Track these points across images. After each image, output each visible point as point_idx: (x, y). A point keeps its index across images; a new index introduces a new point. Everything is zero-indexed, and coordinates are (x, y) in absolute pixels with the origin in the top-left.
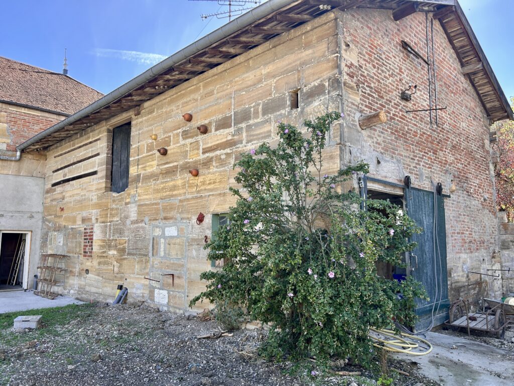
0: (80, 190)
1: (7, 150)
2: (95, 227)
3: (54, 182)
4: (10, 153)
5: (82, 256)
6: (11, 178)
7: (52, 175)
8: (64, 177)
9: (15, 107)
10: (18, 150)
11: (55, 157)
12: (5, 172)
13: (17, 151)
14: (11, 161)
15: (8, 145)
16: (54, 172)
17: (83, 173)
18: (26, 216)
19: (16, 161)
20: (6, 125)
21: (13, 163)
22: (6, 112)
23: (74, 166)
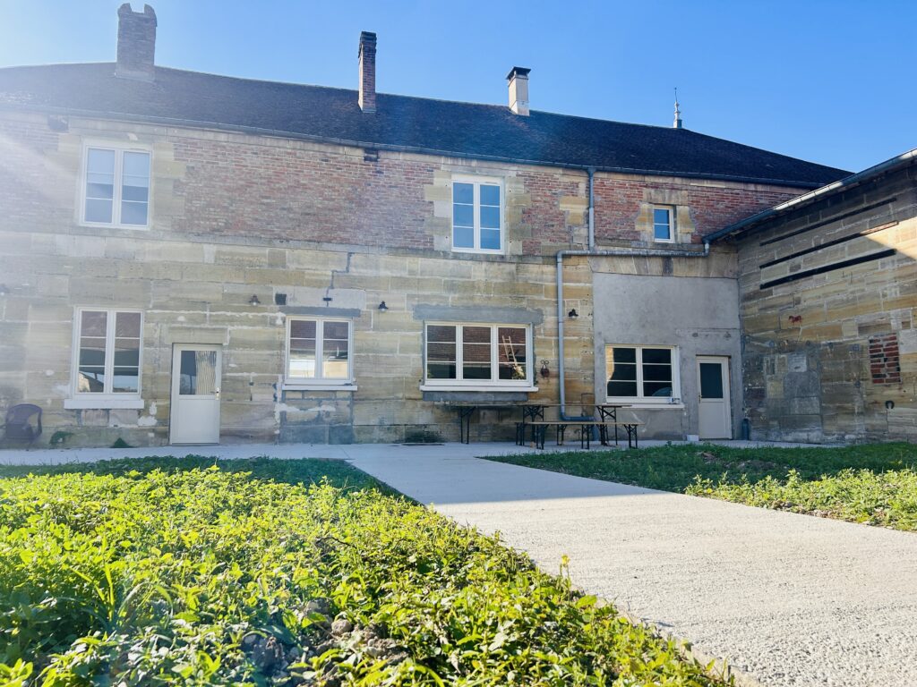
0: (846, 284)
1: (693, 243)
2: (901, 335)
3: (764, 281)
4: (696, 247)
5: (870, 382)
6: (699, 281)
7: (759, 272)
8: (791, 270)
9: (696, 181)
10: (707, 241)
11: (762, 245)
12: (693, 274)
13: (704, 244)
14: (698, 257)
15: (693, 236)
16: (762, 267)
17: (848, 258)
18: (722, 335)
19: (703, 257)
20: (687, 208)
21: (700, 261)
22: (686, 190)
23: (820, 251)
